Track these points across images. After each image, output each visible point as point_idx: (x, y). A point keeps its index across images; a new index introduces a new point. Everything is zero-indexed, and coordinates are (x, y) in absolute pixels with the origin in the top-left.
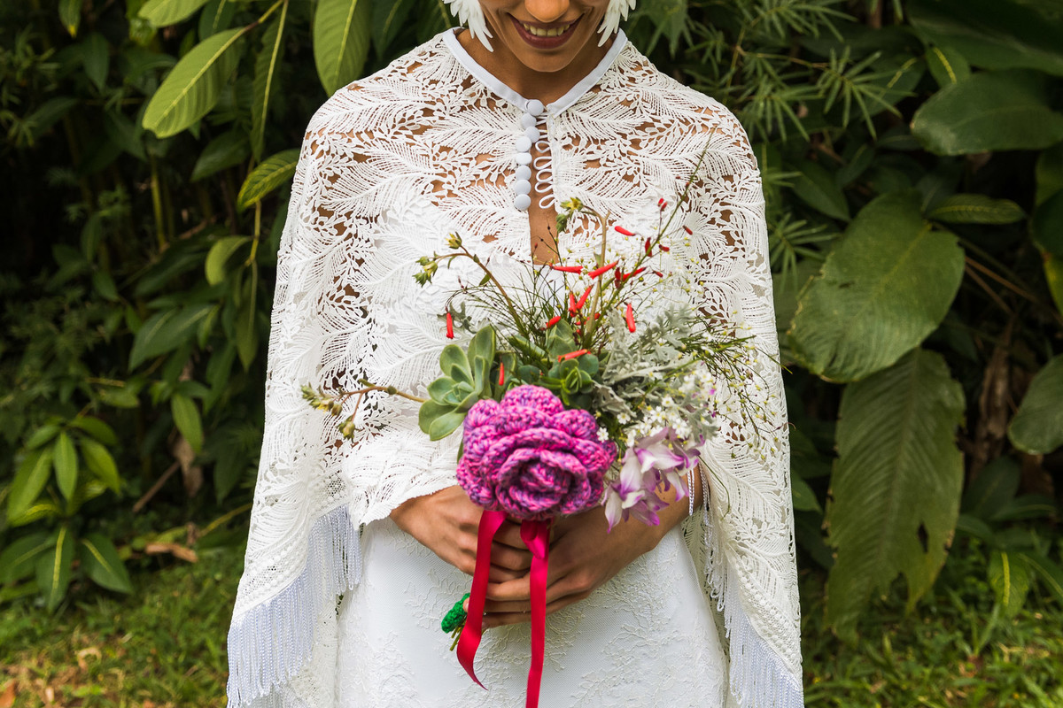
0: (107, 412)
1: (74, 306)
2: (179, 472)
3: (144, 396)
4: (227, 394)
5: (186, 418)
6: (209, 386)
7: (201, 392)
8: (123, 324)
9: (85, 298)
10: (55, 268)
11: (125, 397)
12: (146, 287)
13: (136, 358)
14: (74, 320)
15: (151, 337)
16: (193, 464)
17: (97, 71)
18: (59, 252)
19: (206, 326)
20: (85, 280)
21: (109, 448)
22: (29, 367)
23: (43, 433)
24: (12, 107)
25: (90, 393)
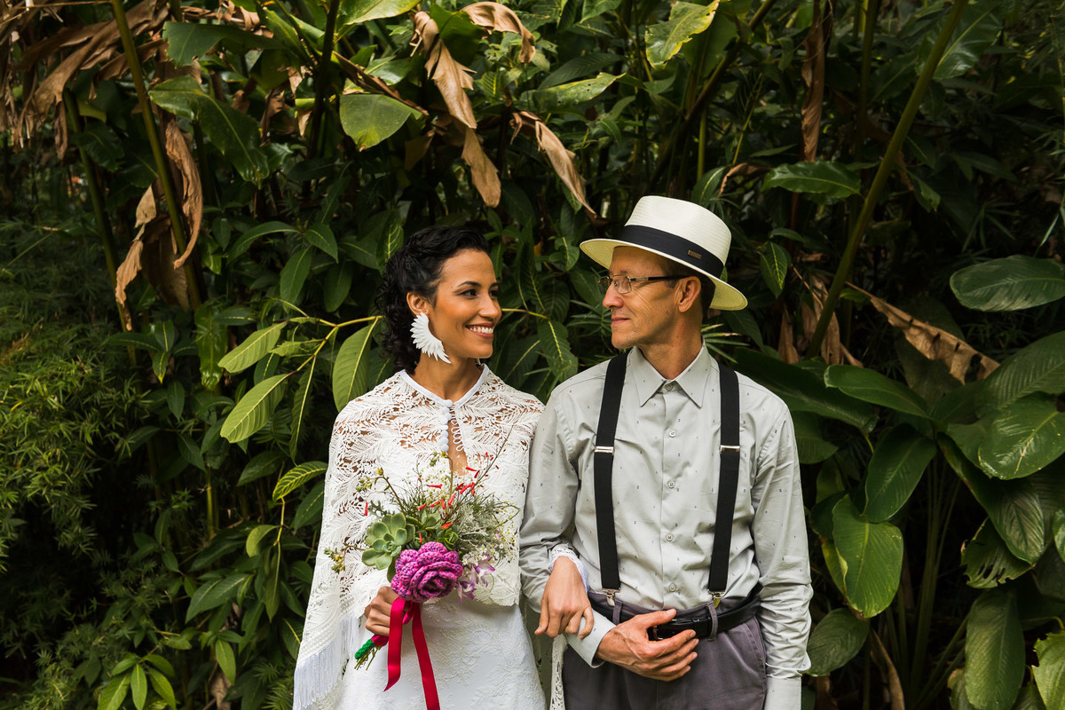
0: (168, 652)
1: (148, 574)
2: (215, 704)
3: (195, 642)
4: (254, 641)
5: (225, 658)
6: (242, 634)
7: (236, 638)
8: (182, 591)
9: (156, 570)
10: (135, 549)
11: (182, 642)
12: (197, 565)
13: (191, 614)
14: (147, 585)
15: (200, 600)
16: (224, 700)
17: (177, 408)
18: (137, 538)
19: (243, 589)
20: (157, 556)
21: (170, 679)
22: (114, 617)
23: (123, 665)
24: (118, 429)
25: (155, 639)
